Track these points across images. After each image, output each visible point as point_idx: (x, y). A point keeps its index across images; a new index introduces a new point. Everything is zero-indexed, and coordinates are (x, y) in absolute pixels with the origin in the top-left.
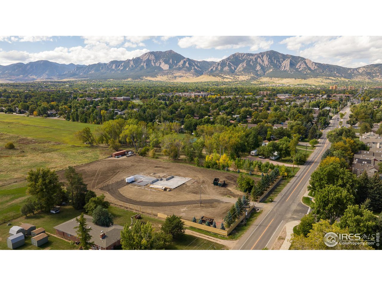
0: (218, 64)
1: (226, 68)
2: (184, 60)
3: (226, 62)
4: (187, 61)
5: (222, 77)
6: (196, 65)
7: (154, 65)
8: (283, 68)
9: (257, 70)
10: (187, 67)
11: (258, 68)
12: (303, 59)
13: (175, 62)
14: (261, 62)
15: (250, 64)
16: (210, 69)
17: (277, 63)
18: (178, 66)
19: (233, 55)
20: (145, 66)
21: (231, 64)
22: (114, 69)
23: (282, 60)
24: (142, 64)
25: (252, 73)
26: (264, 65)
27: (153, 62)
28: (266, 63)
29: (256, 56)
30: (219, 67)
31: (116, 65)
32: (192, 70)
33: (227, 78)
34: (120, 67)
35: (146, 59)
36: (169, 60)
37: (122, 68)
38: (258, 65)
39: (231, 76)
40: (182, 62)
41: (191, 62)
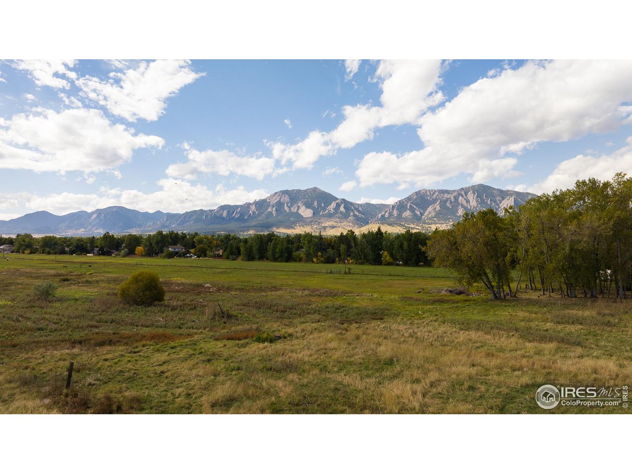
0: (393, 207)
1: (407, 214)
2: (337, 201)
3: (406, 205)
4: (342, 203)
5: (403, 226)
6: (356, 209)
7: (288, 211)
9: (458, 215)
10: (341, 212)
11: (460, 212)
13: (323, 205)
14: (464, 203)
15: (447, 207)
16: (380, 216)
17: (490, 204)
18: (327, 211)
19: (416, 193)
20: (274, 213)
21: (415, 207)
22: (226, 217)
23: (500, 198)
24: (269, 210)
25: (451, 220)
26: (469, 208)
27: (287, 206)
28: (473, 203)
29: (455, 194)
30: (395, 212)
31: (228, 212)
32: (350, 218)
34: (234, 215)
35: (276, 201)
36: (313, 203)
37: (237, 216)
38: (460, 207)
39: (417, 225)
40: (333, 205)
41: (348, 205)
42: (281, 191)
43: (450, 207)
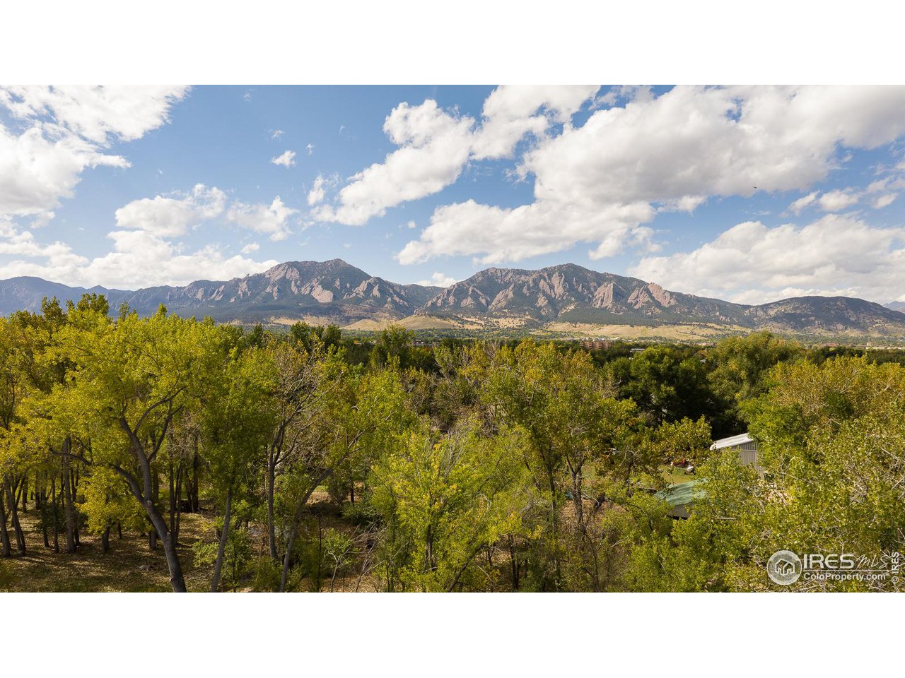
0: (449, 292)
1: (468, 302)
2: (370, 281)
3: (468, 289)
4: (376, 283)
5: (460, 319)
6: (396, 292)
7: (296, 292)
8: (599, 302)
9: (538, 306)
10: (375, 297)
11: (542, 301)
12: (641, 284)
13: (348, 285)
14: (547, 289)
15: (523, 294)
16: (429, 303)
17: (583, 291)
18: (354, 295)
19: (483, 273)
20: (275, 294)
21: (479, 292)
22: (200, 299)
23: (595, 284)
24: (268, 290)
25: (527, 313)
26: (553, 296)
27: (296, 284)
28: (559, 290)
29: (534, 276)
30: (451, 299)
31: (206, 292)
32: (386, 305)
33: (472, 323)
34: (213, 296)
35: (278, 278)
36: (333, 282)
37: (218, 298)
38: (541, 295)
39: (480, 319)
40: (363, 286)
41: (384, 286)
42: (287, 263)
43: (528, 295)
